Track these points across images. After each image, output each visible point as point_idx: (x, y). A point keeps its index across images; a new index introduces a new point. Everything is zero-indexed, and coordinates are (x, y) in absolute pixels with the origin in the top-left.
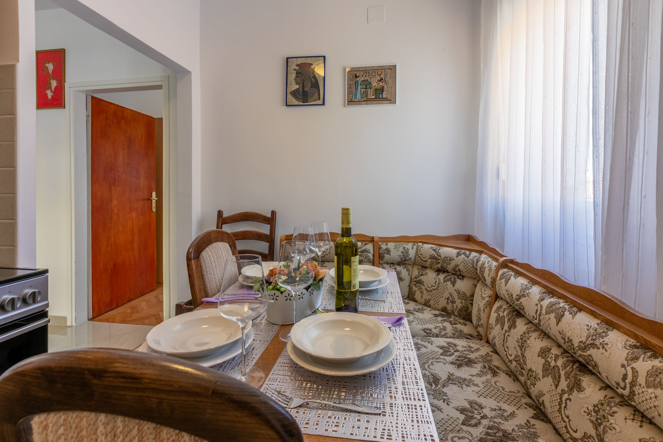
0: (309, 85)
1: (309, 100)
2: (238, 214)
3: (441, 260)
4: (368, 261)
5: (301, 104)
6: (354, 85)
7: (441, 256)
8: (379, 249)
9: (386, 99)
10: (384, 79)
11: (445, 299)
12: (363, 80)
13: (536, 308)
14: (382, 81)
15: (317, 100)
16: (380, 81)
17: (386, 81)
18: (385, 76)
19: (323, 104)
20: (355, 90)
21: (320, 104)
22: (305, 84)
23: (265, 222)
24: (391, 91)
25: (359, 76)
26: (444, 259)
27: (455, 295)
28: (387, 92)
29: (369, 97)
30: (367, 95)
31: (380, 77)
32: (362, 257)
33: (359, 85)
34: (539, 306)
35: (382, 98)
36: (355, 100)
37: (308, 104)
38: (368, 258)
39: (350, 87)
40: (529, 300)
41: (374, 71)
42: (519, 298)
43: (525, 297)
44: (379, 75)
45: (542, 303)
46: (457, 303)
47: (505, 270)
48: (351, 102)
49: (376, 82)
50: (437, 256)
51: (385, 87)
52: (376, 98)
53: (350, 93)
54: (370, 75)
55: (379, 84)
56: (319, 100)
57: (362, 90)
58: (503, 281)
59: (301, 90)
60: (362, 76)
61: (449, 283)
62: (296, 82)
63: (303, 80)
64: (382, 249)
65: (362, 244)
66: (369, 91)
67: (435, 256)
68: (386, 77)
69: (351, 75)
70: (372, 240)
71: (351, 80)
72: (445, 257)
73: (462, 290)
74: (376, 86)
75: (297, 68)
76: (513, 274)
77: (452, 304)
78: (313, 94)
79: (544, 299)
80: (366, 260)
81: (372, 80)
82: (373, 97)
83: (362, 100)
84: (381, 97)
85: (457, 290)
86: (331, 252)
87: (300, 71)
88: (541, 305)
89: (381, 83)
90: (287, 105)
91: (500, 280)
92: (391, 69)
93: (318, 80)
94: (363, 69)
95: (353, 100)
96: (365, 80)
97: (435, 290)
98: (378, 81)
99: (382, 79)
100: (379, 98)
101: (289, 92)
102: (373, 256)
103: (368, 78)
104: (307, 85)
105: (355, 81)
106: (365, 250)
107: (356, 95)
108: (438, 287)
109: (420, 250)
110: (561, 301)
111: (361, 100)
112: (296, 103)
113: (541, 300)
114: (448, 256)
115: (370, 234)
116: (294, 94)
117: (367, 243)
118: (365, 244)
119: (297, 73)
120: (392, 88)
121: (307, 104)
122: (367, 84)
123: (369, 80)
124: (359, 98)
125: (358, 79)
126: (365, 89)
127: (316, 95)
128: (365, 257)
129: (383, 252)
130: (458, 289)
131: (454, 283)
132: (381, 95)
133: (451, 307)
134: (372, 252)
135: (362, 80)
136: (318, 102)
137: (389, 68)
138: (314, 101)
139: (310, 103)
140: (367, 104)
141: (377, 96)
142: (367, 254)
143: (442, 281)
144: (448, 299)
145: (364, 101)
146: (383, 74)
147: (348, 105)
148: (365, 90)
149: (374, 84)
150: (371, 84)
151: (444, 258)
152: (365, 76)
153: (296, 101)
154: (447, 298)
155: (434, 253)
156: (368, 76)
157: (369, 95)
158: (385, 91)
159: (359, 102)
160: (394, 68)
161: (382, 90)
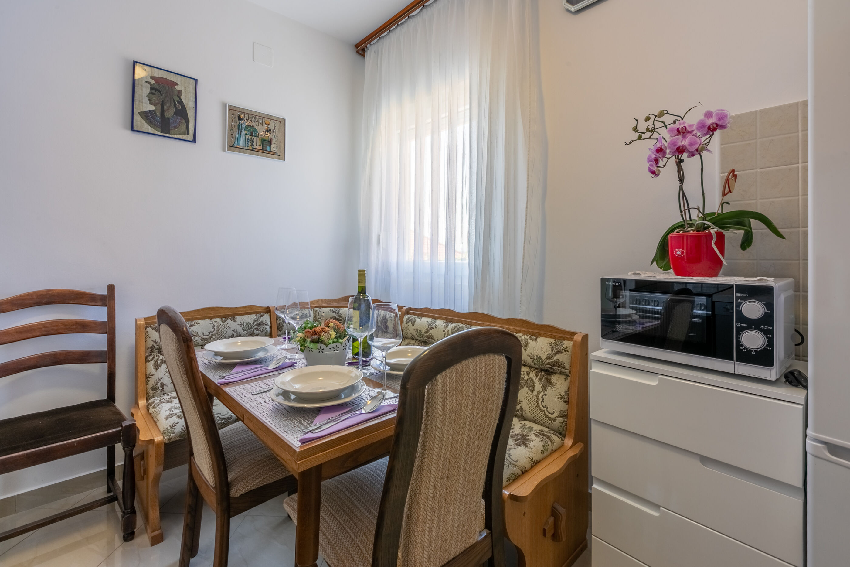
0: (172, 111)
1: (171, 131)
2: (28, 294)
4: (265, 335)
5: (159, 133)
6: (237, 128)
8: (277, 319)
9: (274, 153)
10: (272, 130)
12: (248, 125)
13: (444, 332)
14: (270, 132)
15: (184, 134)
16: (268, 131)
17: (275, 134)
18: (274, 127)
19: (194, 141)
20: (238, 134)
21: (188, 140)
22: (165, 108)
23: (94, 303)
24: (280, 146)
25: (243, 119)
28: (275, 145)
29: (255, 147)
30: (253, 144)
31: (268, 127)
32: (258, 331)
33: (243, 130)
34: (446, 331)
35: (270, 151)
36: (238, 146)
37: (170, 136)
38: (265, 331)
39: (231, 129)
40: (437, 329)
41: (261, 118)
42: (428, 331)
43: (434, 329)
44: (266, 124)
45: (447, 328)
47: (409, 316)
48: (232, 147)
49: (264, 132)
51: (274, 140)
52: (263, 150)
53: (231, 136)
54: (257, 122)
55: (266, 134)
56: (188, 134)
57: (247, 137)
58: (410, 323)
59: (158, 114)
60: (247, 119)
62: (150, 100)
63: (163, 101)
64: (280, 319)
65: (257, 316)
66: (255, 140)
68: (275, 129)
69: (233, 115)
70: (268, 310)
71: (233, 120)
74: (264, 136)
75: (153, 82)
76: (416, 317)
78: (179, 125)
79: (448, 326)
80: (263, 333)
81: (259, 127)
82: (261, 148)
83: (247, 148)
84: (268, 149)
86: (220, 331)
87: (156, 86)
88: (447, 330)
89: (269, 134)
90: (132, 129)
91: (406, 324)
92: (280, 122)
93: (186, 108)
94: (248, 113)
95: (235, 145)
96: (250, 126)
98: (266, 131)
99: (270, 130)
100: (267, 151)
101: (136, 111)
102: (271, 327)
103: (253, 124)
104: (168, 109)
105: (238, 123)
106: (261, 322)
107: (239, 140)
109: (319, 314)
110: (459, 324)
111: (245, 148)
112: (150, 130)
113: (446, 327)
115: (263, 304)
116: (146, 116)
117: (262, 314)
118: (261, 316)
119: (152, 88)
120: (280, 142)
121: (167, 135)
122: (253, 132)
123: (256, 127)
124: (242, 144)
125: (241, 122)
126: (250, 135)
127: (183, 127)
128: (262, 330)
129: (281, 321)
132: (268, 148)
134: (269, 324)
135: (246, 124)
136: (185, 137)
137: (278, 120)
138: (180, 134)
139: (173, 136)
140: (253, 154)
141: (264, 148)
142: (264, 326)
145: (250, 150)
146: (271, 124)
147: (229, 150)
148: (251, 137)
149: (261, 133)
150: (257, 132)
152: (251, 121)
153: (150, 127)
156: (255, 122)
157: (255, 143)
158: (273, 144)
159: (242, 150)
160: (283, 122)
161: (270, 142)
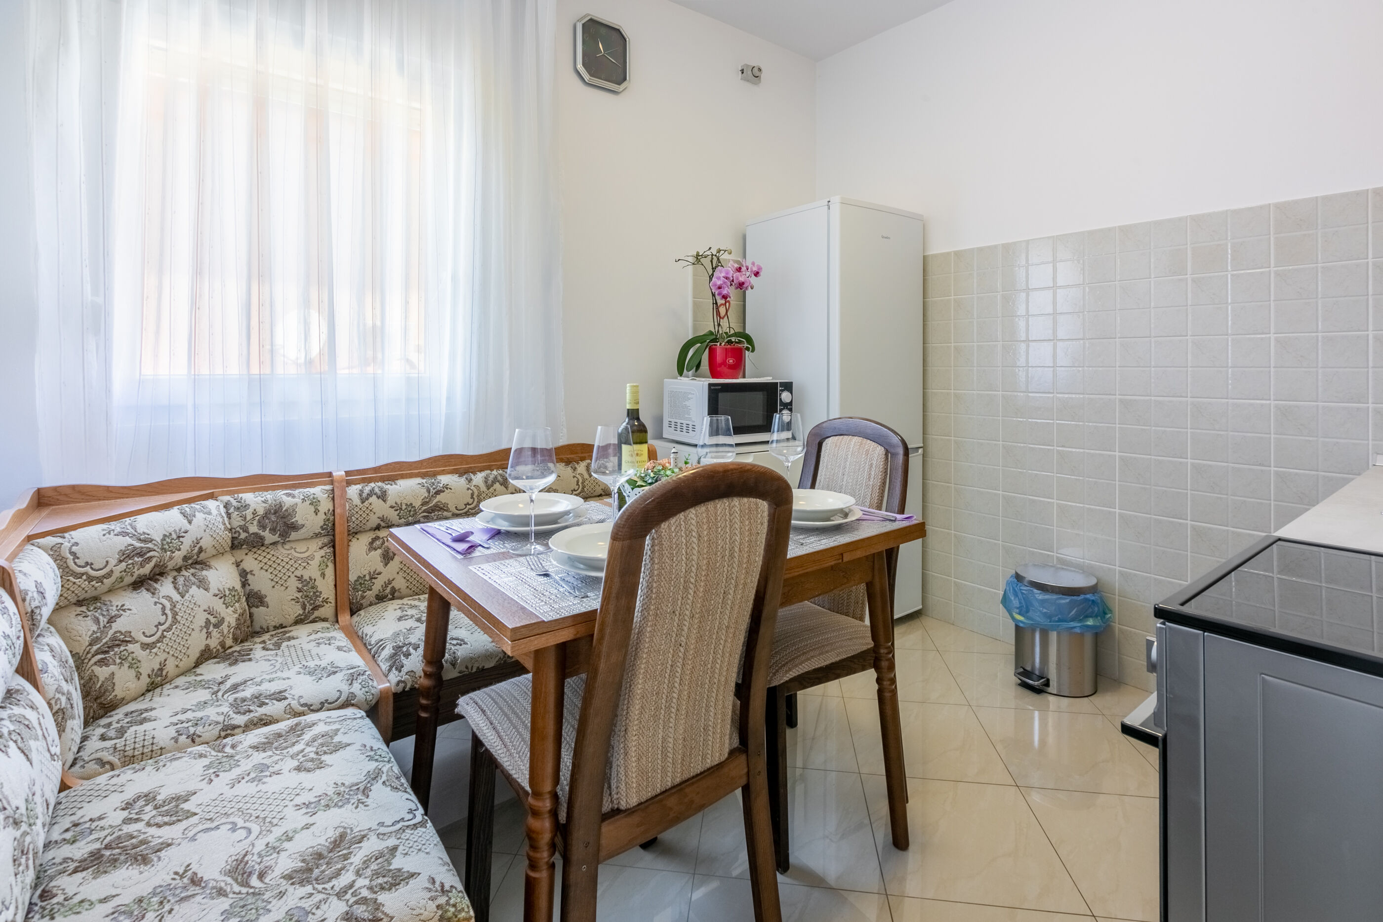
3: (156, 548)
7: (151, 541)
11: (201, 631)
26: (165, 542)
27: (218, 605)
46: (227, 619)
50: (142, 545)
61: (194, 590)
67: (135, 548)
72: (165, 536)
73: (228, 586)
77: (218, 628)
85: (217, 592)
97: (169, 629)
108: (175, 614)
114: (171, 530)
130: (219, 590)
131: (203, 584)
133: (219, 636)
143: (176, 597)
144: (208, 622)
151: (163, 539)
154: (204, 624)
155: (128, 540)
